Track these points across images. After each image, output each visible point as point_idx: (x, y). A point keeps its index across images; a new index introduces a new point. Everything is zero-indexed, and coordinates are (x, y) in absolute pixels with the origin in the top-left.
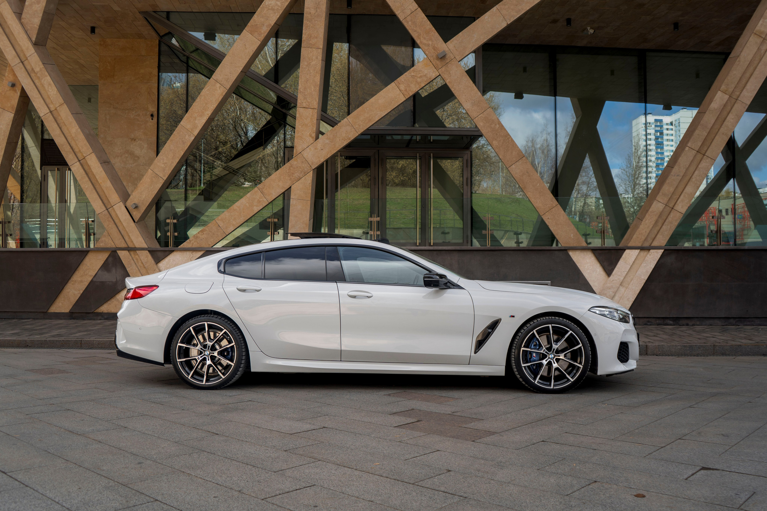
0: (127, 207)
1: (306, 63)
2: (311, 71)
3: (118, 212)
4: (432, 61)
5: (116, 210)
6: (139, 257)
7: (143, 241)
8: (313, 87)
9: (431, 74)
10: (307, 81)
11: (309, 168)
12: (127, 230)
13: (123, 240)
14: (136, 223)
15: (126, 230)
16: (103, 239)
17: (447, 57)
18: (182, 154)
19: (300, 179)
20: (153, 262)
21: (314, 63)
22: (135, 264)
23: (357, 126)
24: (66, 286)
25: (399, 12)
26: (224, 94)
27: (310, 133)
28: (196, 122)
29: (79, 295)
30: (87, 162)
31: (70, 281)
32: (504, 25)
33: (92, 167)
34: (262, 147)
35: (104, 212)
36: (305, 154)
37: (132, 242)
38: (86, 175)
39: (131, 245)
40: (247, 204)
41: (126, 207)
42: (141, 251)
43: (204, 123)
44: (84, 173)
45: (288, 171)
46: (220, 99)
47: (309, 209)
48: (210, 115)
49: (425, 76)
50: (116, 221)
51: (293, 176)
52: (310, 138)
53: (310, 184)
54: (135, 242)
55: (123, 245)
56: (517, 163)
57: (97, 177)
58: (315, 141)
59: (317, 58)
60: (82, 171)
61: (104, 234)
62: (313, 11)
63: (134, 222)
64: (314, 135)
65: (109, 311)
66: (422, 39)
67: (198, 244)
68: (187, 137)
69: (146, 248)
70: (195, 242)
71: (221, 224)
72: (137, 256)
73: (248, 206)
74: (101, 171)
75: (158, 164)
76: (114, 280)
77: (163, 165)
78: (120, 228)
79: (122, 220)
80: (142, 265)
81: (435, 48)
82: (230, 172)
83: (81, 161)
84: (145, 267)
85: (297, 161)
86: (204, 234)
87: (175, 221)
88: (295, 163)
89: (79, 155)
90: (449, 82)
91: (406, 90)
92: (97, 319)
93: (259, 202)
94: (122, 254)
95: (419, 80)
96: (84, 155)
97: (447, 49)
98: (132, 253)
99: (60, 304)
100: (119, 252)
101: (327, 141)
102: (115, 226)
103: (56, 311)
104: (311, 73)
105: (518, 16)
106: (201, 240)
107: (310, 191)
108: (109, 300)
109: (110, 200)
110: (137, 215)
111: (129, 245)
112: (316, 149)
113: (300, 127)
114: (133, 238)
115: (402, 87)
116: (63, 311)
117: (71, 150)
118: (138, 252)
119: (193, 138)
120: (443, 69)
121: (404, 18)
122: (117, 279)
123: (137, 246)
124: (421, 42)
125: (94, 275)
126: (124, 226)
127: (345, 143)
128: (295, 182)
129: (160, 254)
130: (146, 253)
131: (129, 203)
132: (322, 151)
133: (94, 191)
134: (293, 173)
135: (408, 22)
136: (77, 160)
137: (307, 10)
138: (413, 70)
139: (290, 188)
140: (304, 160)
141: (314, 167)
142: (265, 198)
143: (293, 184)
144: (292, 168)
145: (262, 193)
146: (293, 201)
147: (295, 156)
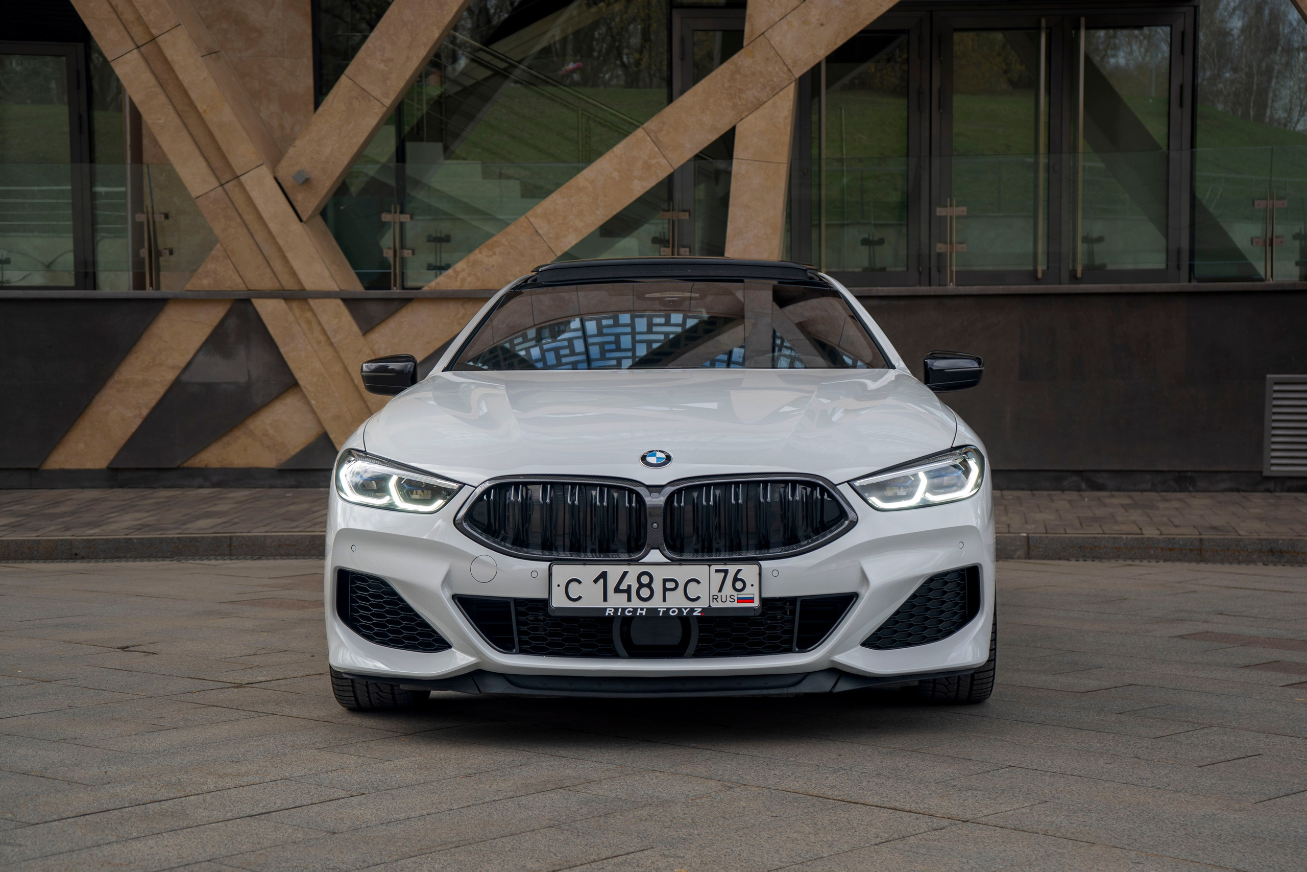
0: (280, 180)
3: (254, 194)
5: (248, 188)
6: (315, 315)
7: (327, 273)
11: (784, 76)
12: (281, 242)
13: (269, 270)
14: (305, 223)
15: (276, 244)
16: (210, 266)
18: (437, 35)
19: (759, 105)
20: (355, 328)
22: (305, 334)
24: (97, 397)
29: (139, 421)
30: (160, 51)
31: (111, 383)
33: (176, 68)
35: (213, 192)
36: (775, 37)
37: (294, 274)
38: (159, 90)
39: (289, 284)
40: (616, 175)
41: (276, 179)
42: (321, 301)
44: (153, 82)
45: (727, 85)
50: (249, 217)
51: (740, 99)
53: (786, 118)
54: (302, 276)
55: (268, 284)
57: (193, 96)
60: (147, 76)
61: (214, 252)
63: (301, 220)
65: (226, 464)
67: (479, 280)
69: (336, 292)
70: (469, 275)
71: (543, 227)
72: (309, 315)
73: (618, 179)
74: (205, 79)
75: (369, 62)
76: (242, 379)
77: (382, 66)
78: (260, 236)
79: (265, 215)
80: (322, 338)
83: (142, 49)
84: (331, 344)
85: (753, 56)
86: (494, 253)
88: (749, 61)
89: (138, 31)
92: (190, 486)
93: (648, 167)
94: (268, 309)
96: (154, 31)
98: (295, 305)
99: (81, 446)
100: (258, 303)
101: (837, 2)
102: (245, 231)
103: (68, 466)
106: (487, 270)
107: (785, 138)
108: (225, 434)
109: (230, 160)
110: (310, 203)
111: (284, 283)
112: (804, 23)
114: (297, 265)
116: (89, 465)
117: (114, 16)
118: (312, 302)
122: (249, 376)
123: (309, 284)
125: (183, 364)
126: (269, 232)
128: (746, 114)
129: (374, 309)
130: (337, 305)
131: (286, 170)
132: (823, 28)
133: (184, 133)
134: (741, 90)
136: (133, 46)
139: (733, 129)
140: (773, 53)
141: (798, 74)
142: (664, 157)
143: (741, 120)
144: (738, 76)
145: (656, 142)
146: (740, 166)
147: (747, 45)
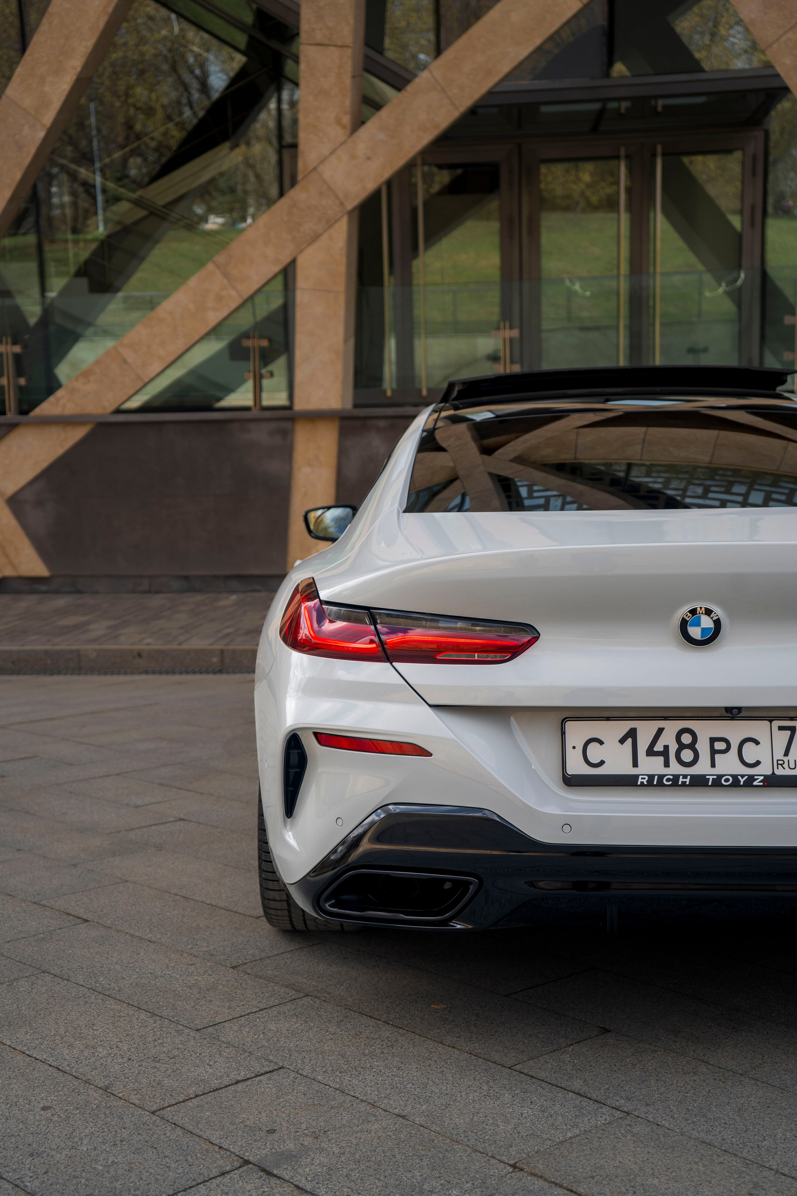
11: (338, 209)
19: (316, 237)
23: (455, 91)
26: (110, 9)
27: (337, 116)
28: (47, 88)
34: (227, 144)
36: (327, 171)
40: (191, 306)
43: (65, 93)
45: (286, 219)
46: (102, 24)
47: (343, 313)
48: (79, 69)
51: (299, 231)
52: (338, 128)
53: (341, 249)
58: (351, 134)
64: (347, 120)
67: (78, 406)
68: (26, 131)
70: (68, 401)
71: (130, 356)
73: (193, 310)
82: (151, 214)
85: (308, 192)
86: (89, 381)
87: (17, 349)
88: (303, 196)
93: (219, 298)
101: (381, 136)
106: (84, 396)
107: (342, 269)
112: (353, 157)
113: (311, 98)
119: (42, 134)
127: (427, 138)
128: (305, 246)
132: (370, 162)
134: (299, 224)
139: (293, 262)
140: (326, 186)
141: (350, 206)
142: (234, 288)
143: (301, 251)
144: (295, 211)
145: (226, 275)
147: (303, 179)
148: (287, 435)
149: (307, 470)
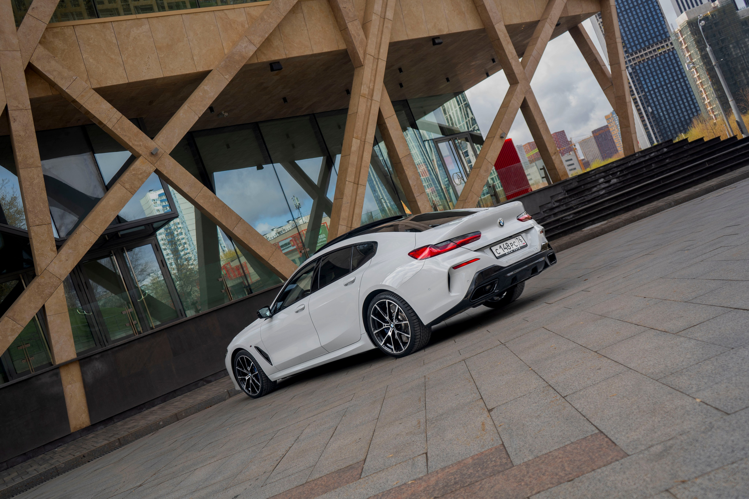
1: (28, 183)
2: (36, 190)
4: (147, 158)
8: (42, 204)
9: (149, 169)
10: (34, 199)
11: (58, 281)
17: (159, 152)
19: (51, 294)
21: (36, 181)
23: (95, 230)
25: (106, 122)
27: (50, 248)
32: (197, 118)
36: (51, 269)
45: (37, 291)
47: (69, 320)
49: (145, 172)
51: (43, 294)
52: (52, 252)
53: (63, 296)
56: (238, 225)
58: (58, 253)
59: (38, 176)
62: (22, 134)
64: (55, 249)
66: (133, 141)
81: (146, 147)
85: (44, 278)
88: (43, 280)
90: (166, 173)
91: (131, 188)
93: (13, 330)
95: (140, 176)
97: (157, 146)
101: (70, 251)
104: (36, 191)
105: (205, 109)
107: (65, 303)
112: (60, 261)
113: (38, 244)
115: (127, 186)
120: (158, 163)
121: (112, 126)
124: (133, 144)
127: (88, 248)
128: (47, 299)
132: (68, 261)
134: (43, 291)
135: (117, 129)
137: (16, 133)
138: (133, 169)
139: (44, 307)
140: (51, 274)
141: (63, 279)
142: (19, 324)
143: (46, 302)
144: (40, 287)
145: (14, 320)
146: (50, 318)
147: (40, 275)
148: (58, 375)
149: (70, 386)
